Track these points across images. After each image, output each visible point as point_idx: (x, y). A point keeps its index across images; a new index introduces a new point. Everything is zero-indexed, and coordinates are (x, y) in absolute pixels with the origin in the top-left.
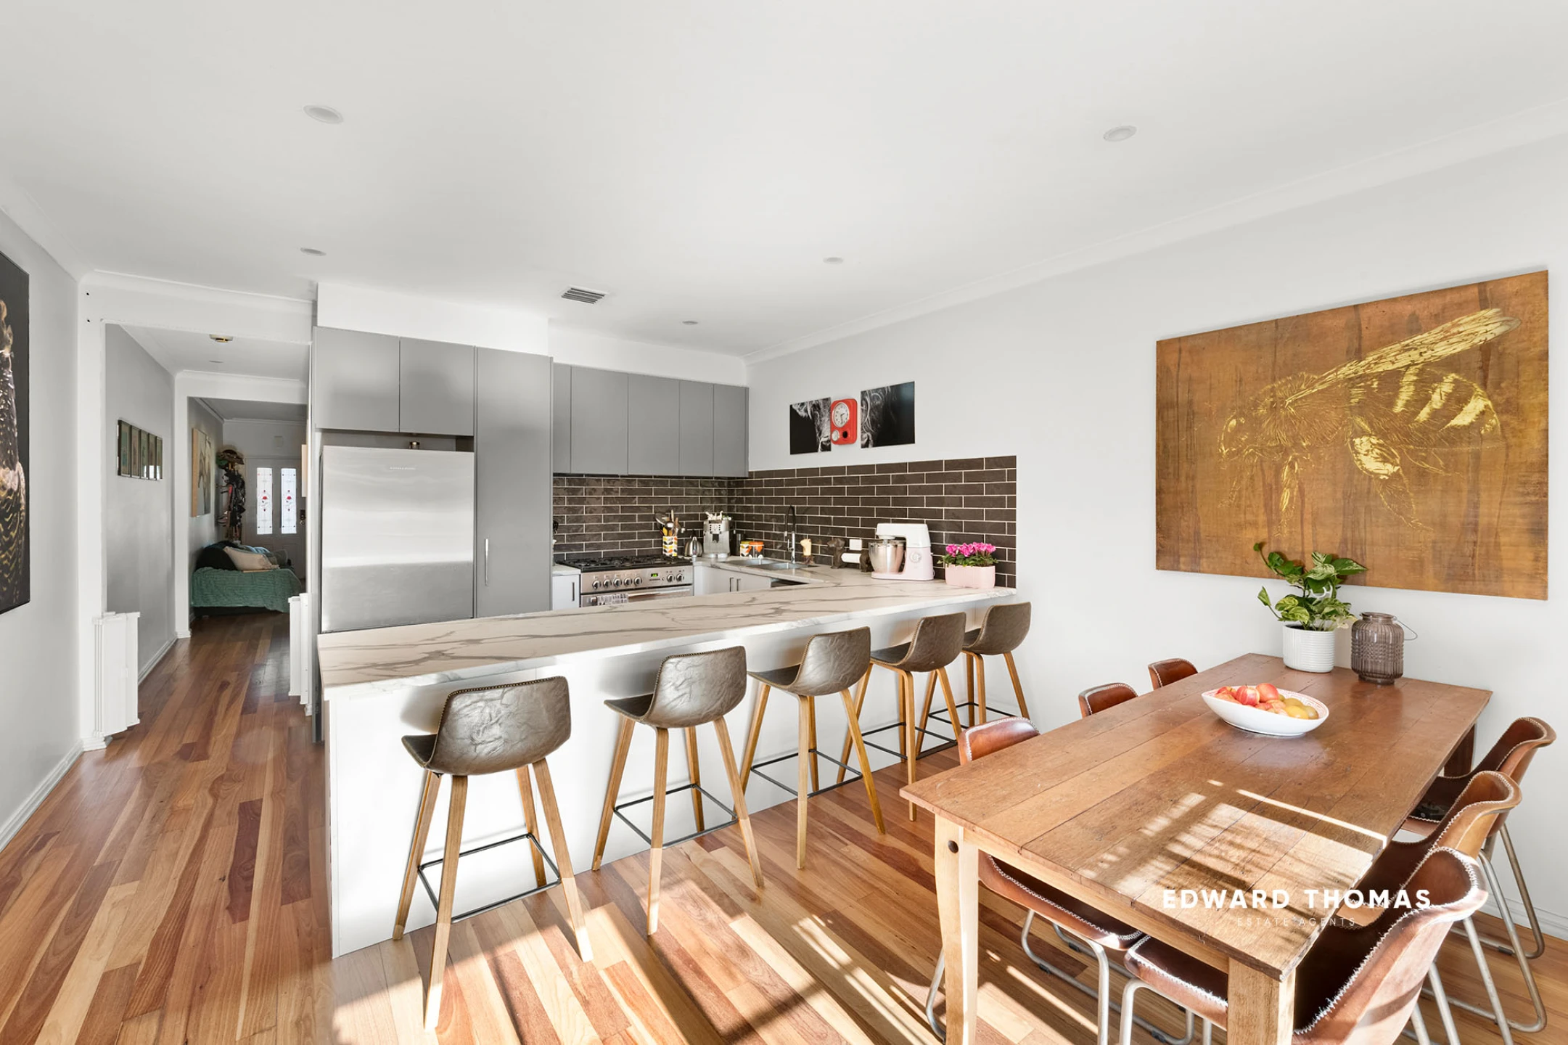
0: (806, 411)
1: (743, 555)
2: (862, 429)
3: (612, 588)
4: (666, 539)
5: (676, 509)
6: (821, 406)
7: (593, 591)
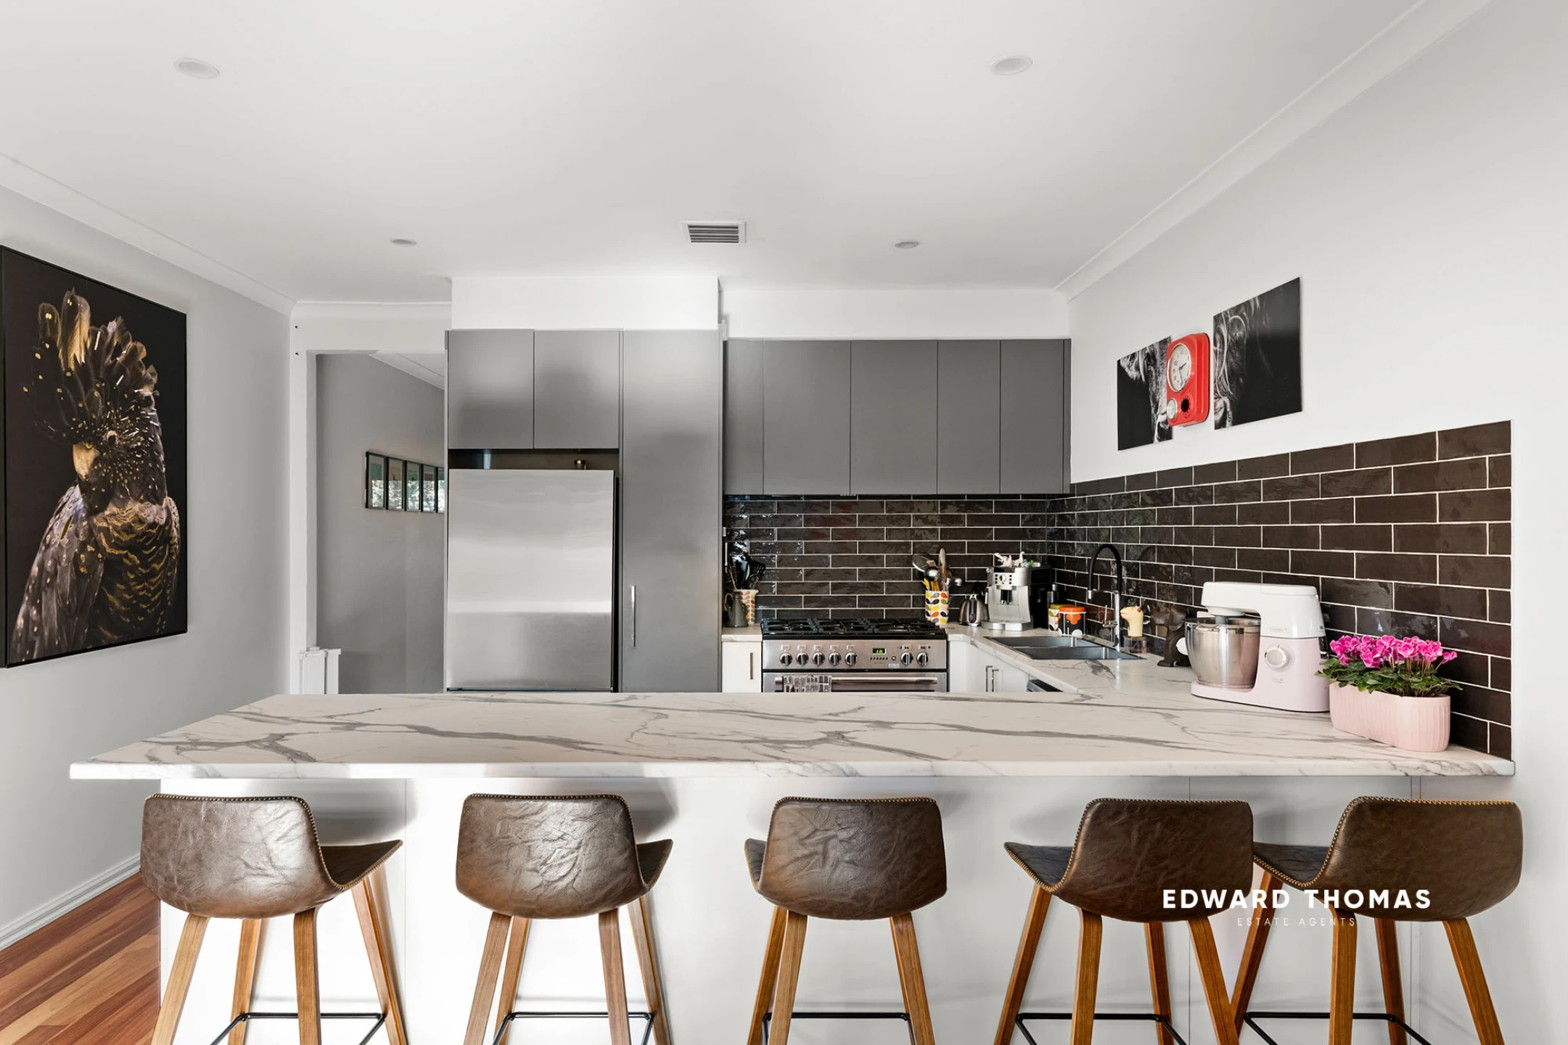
0: (1137, 368)
1: (1052, 629)
2: (1216, 392)
3: (810, 665)
4: (930, 595)
5: (948, 547)
6: (1158, 356)
7: (782, 666)
